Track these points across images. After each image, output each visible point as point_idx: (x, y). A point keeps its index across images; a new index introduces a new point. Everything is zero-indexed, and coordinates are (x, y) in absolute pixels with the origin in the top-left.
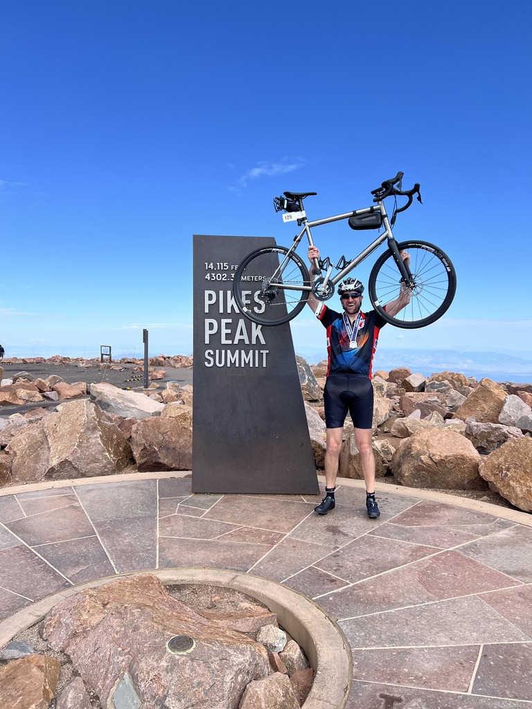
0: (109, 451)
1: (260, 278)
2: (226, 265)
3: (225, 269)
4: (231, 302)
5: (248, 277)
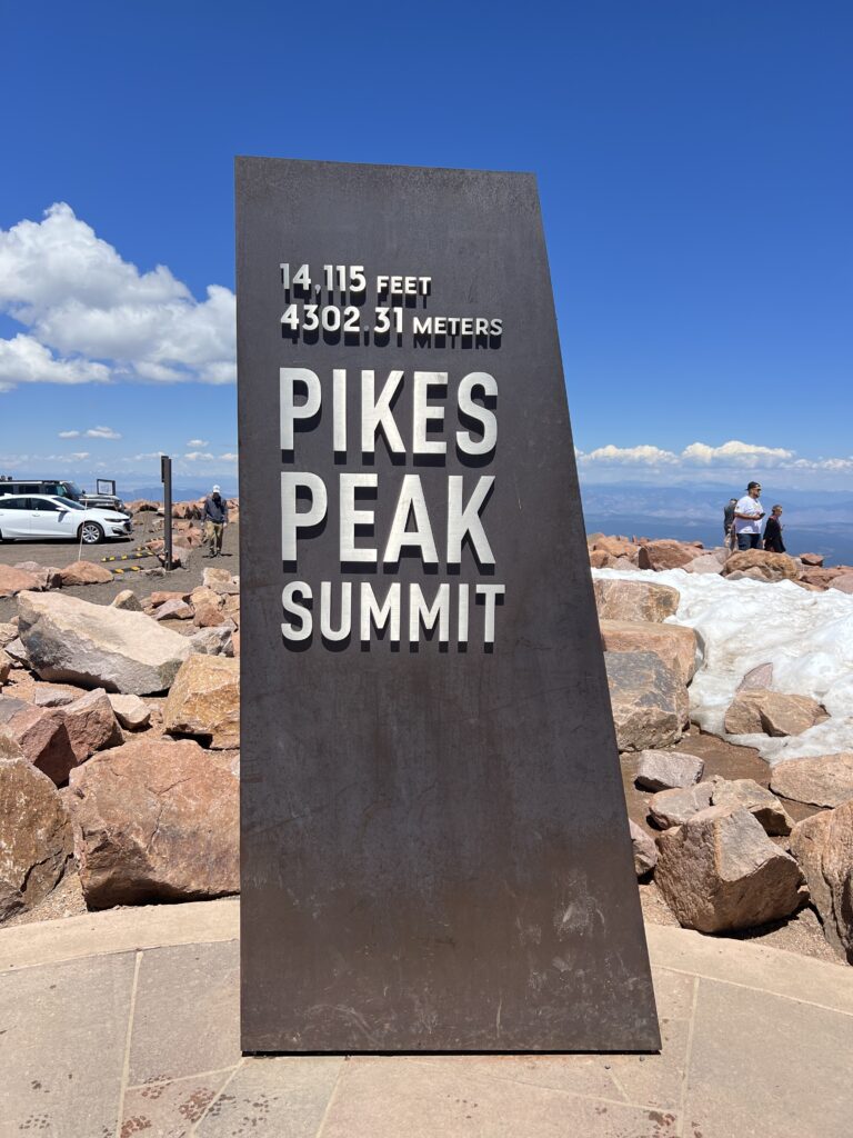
1: (482, 324)
2: (357, 273)
3: (354, 289)
4: (376, 413)
5: (437, 319)
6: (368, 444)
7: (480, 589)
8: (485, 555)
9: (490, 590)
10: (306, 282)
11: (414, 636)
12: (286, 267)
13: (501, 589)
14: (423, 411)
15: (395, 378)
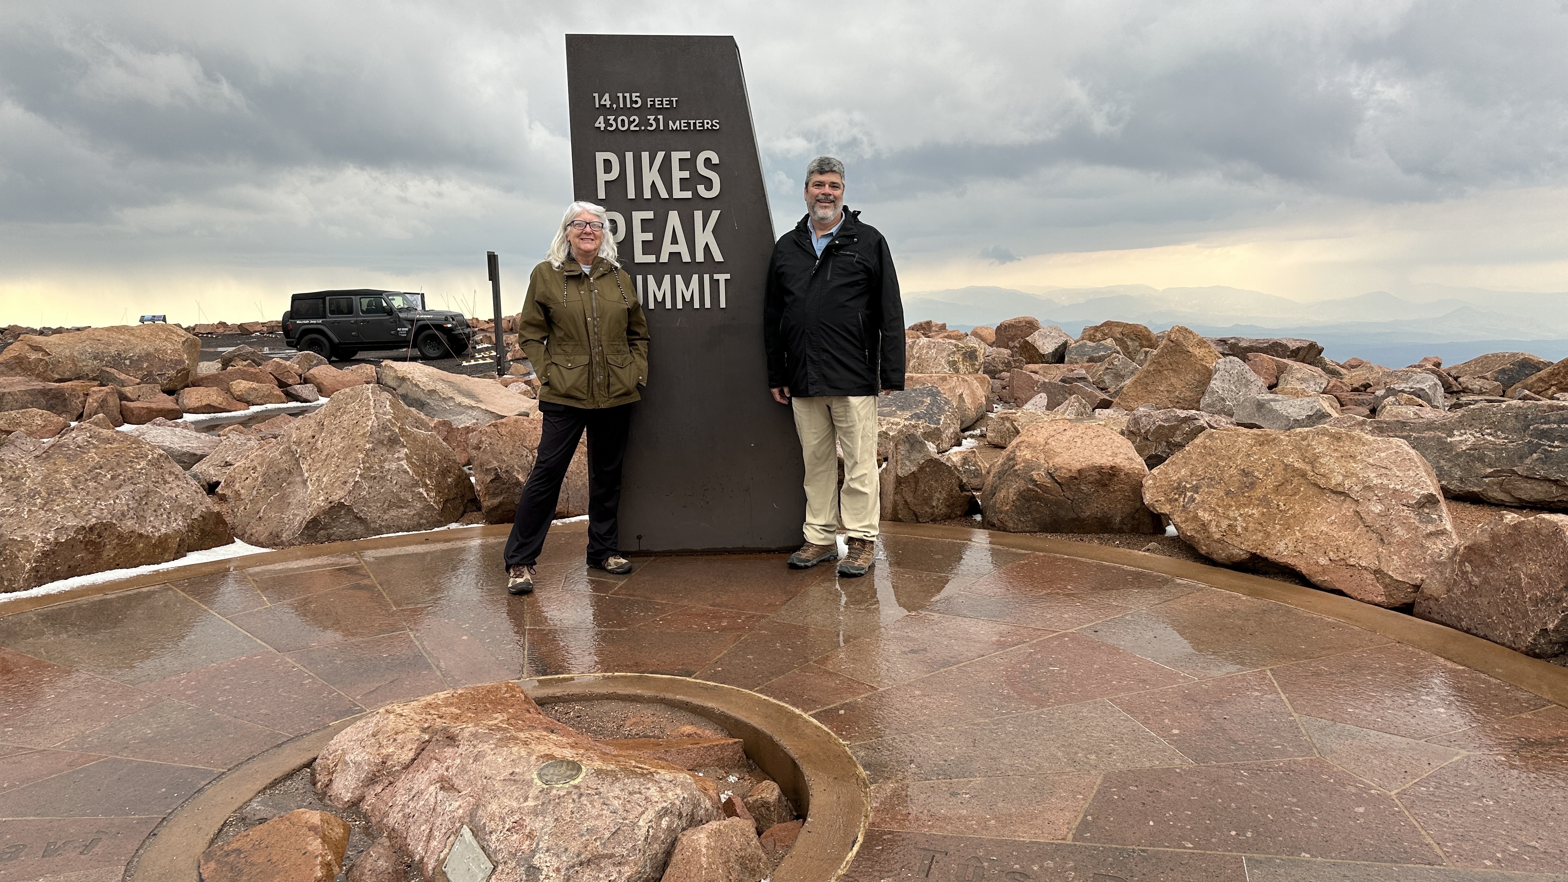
0: (425, 485)
1: (708, 123)
2: (636, 97)
3: (634, 105)
4: (651, 176)
5: (682, 121)
6: (647, 195)
7: (716, 277)
8: (718, 257)
9: (722, 278)
10: (608, 103)
11: (680, 306)
12: (596, 95)
13: (728, 276)
14: (678, 175)
15: (661, 155)
